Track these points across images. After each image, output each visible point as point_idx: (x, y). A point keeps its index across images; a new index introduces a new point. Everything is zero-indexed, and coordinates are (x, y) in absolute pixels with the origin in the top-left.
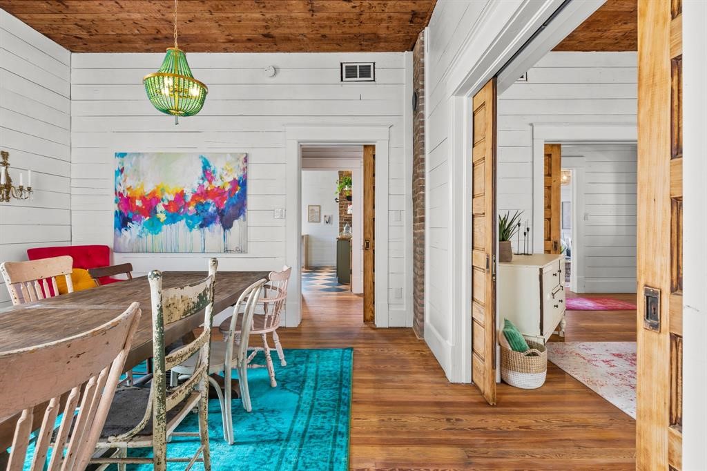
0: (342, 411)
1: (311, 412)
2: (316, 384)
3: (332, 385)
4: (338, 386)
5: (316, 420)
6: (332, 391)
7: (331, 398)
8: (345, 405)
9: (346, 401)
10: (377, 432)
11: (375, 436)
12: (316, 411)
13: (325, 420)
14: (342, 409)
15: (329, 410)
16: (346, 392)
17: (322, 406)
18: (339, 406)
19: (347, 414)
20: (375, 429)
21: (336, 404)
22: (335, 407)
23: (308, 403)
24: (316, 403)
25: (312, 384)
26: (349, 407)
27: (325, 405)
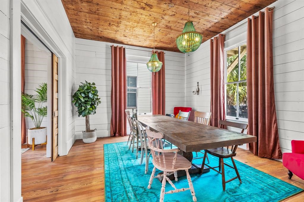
0: (108, 182)
1: (122, 179)
2: (127, 196)
3: (117, 197)
4: (114, 197)
5: (118, 177)
6: (116, 193)
7: (115, 187)
8: (107, 186)
9: (107, 188)
10: (94, 178)
11: (95, 176)
12: (120, 180)
13: (115, 177)
14: (109, 183)
15: (114, 181)
16: (108, 194)
17: (118, 182)
18: (110, 184)
19: (106, 182)
20: (94, 179)
21: (112, 185)
22: (112, 183)
23: (125, 182)
24: (122, 183)
25: (129, 194)
26: (106, 185)
27: (117, 183)
